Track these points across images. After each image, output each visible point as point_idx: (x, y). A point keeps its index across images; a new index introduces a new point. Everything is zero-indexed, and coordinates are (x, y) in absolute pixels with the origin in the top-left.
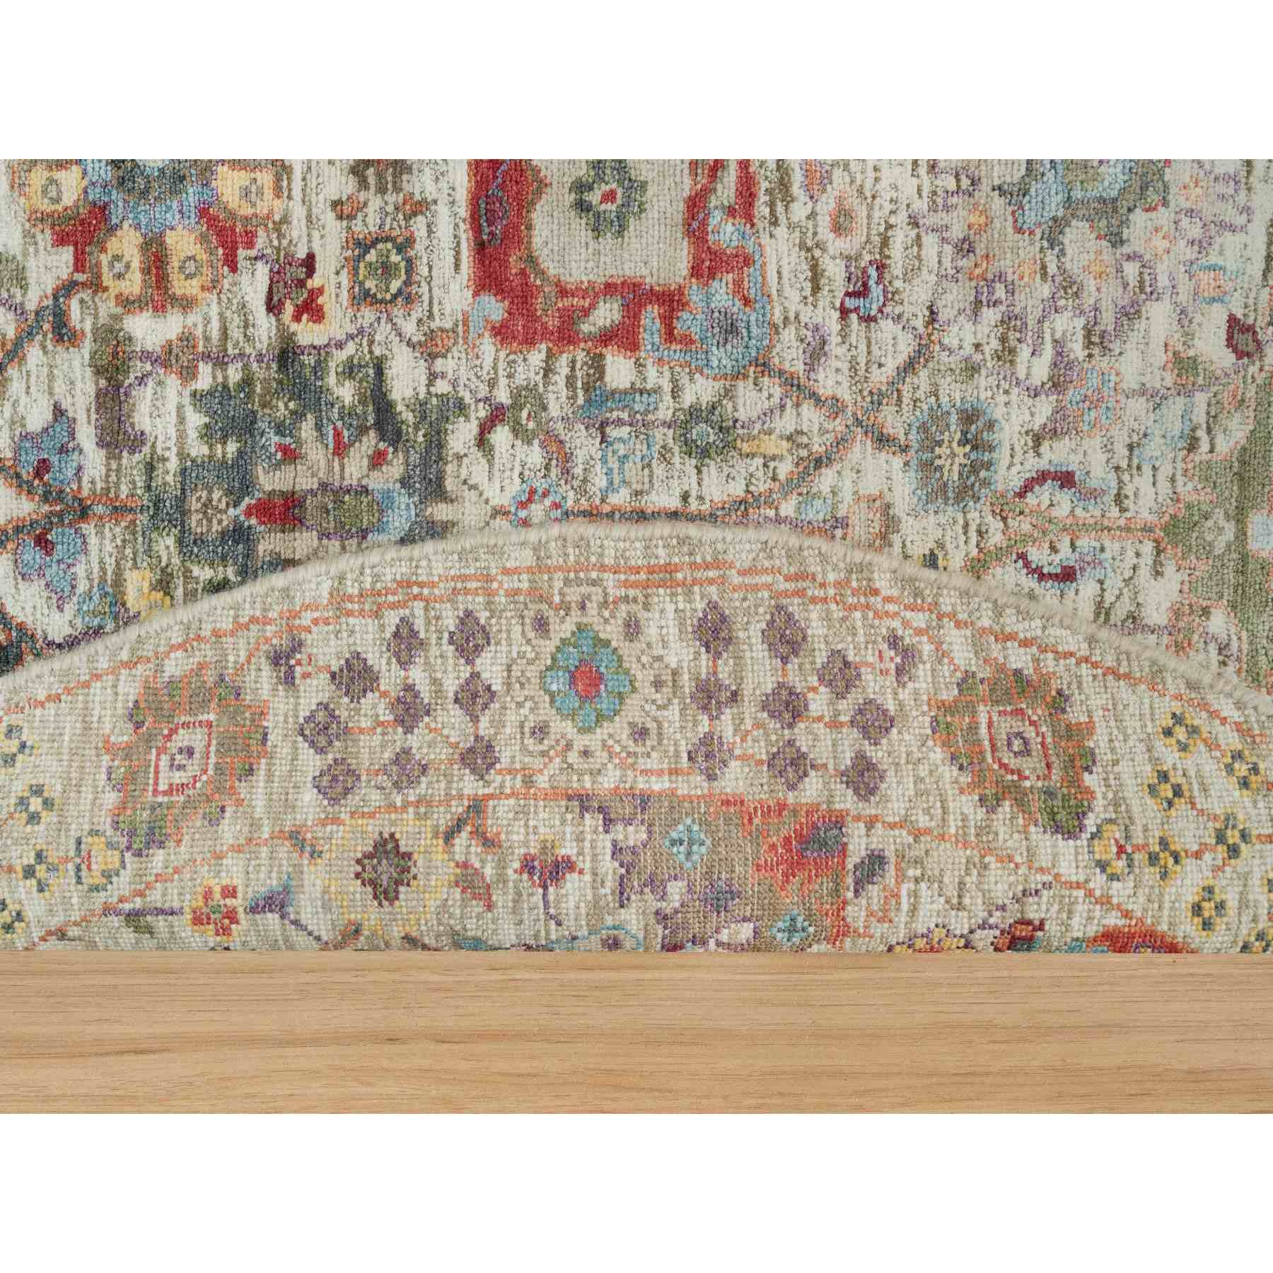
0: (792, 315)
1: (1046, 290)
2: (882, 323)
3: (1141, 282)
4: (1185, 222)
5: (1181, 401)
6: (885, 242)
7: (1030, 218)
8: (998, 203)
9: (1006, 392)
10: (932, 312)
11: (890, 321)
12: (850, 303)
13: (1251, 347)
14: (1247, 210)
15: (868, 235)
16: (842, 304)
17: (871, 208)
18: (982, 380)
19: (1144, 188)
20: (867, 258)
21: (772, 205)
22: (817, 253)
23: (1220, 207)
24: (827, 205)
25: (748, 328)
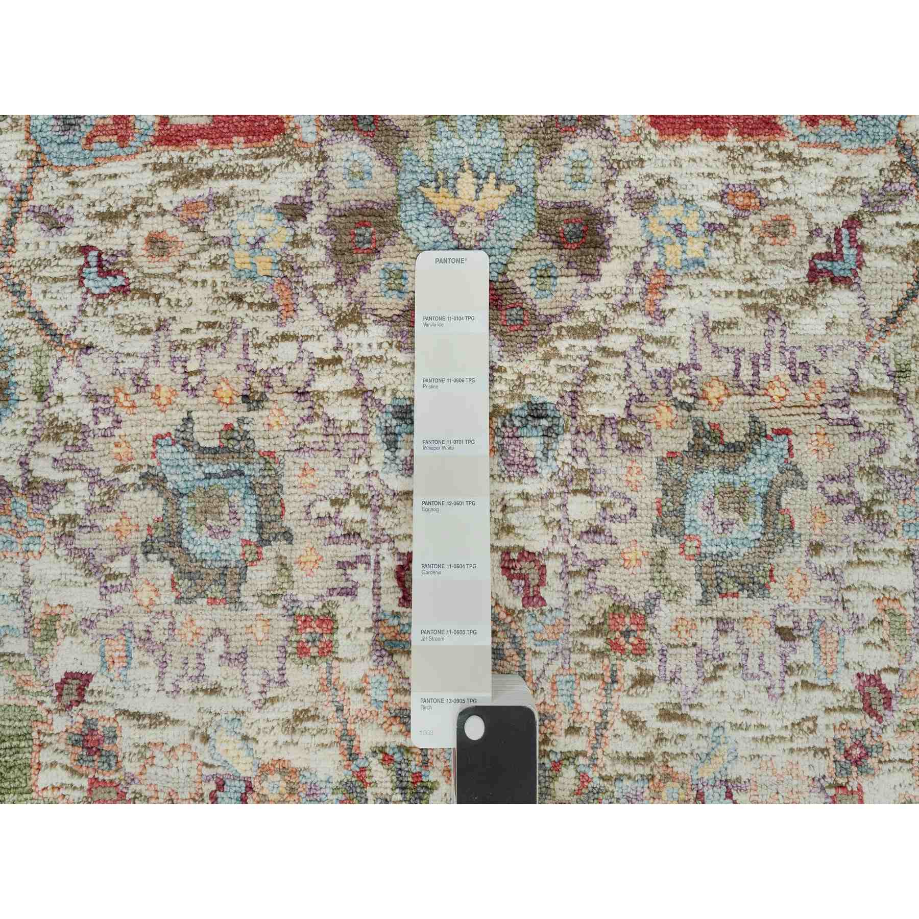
0: (79, 191)
1: (107, 472)
2: (78, 294)
3: (115, 576)
4: (164, 622)
5: (19, 623)
6: (145, 294)
7: (166, 453)
8: (177, 417)
9: (25, 431)
10: (88, 347)
11: (80, 302)
12: (92, 256)
13: (66, 699)
14: (177, 690)
15: (150, 275)
16: (93, 248)
17: (172, 277)
18: (33, 405)
19: (190, 575)
20: (131, 274)
21: (170, 166)
22: (131, 218)
23: (177, 660)
24: (171, 228)
25: (68, 142)
